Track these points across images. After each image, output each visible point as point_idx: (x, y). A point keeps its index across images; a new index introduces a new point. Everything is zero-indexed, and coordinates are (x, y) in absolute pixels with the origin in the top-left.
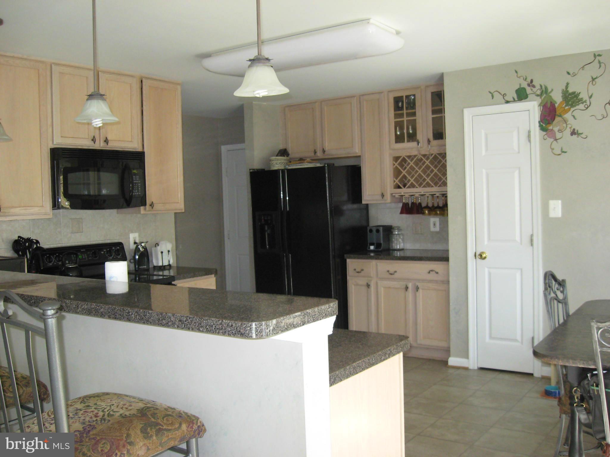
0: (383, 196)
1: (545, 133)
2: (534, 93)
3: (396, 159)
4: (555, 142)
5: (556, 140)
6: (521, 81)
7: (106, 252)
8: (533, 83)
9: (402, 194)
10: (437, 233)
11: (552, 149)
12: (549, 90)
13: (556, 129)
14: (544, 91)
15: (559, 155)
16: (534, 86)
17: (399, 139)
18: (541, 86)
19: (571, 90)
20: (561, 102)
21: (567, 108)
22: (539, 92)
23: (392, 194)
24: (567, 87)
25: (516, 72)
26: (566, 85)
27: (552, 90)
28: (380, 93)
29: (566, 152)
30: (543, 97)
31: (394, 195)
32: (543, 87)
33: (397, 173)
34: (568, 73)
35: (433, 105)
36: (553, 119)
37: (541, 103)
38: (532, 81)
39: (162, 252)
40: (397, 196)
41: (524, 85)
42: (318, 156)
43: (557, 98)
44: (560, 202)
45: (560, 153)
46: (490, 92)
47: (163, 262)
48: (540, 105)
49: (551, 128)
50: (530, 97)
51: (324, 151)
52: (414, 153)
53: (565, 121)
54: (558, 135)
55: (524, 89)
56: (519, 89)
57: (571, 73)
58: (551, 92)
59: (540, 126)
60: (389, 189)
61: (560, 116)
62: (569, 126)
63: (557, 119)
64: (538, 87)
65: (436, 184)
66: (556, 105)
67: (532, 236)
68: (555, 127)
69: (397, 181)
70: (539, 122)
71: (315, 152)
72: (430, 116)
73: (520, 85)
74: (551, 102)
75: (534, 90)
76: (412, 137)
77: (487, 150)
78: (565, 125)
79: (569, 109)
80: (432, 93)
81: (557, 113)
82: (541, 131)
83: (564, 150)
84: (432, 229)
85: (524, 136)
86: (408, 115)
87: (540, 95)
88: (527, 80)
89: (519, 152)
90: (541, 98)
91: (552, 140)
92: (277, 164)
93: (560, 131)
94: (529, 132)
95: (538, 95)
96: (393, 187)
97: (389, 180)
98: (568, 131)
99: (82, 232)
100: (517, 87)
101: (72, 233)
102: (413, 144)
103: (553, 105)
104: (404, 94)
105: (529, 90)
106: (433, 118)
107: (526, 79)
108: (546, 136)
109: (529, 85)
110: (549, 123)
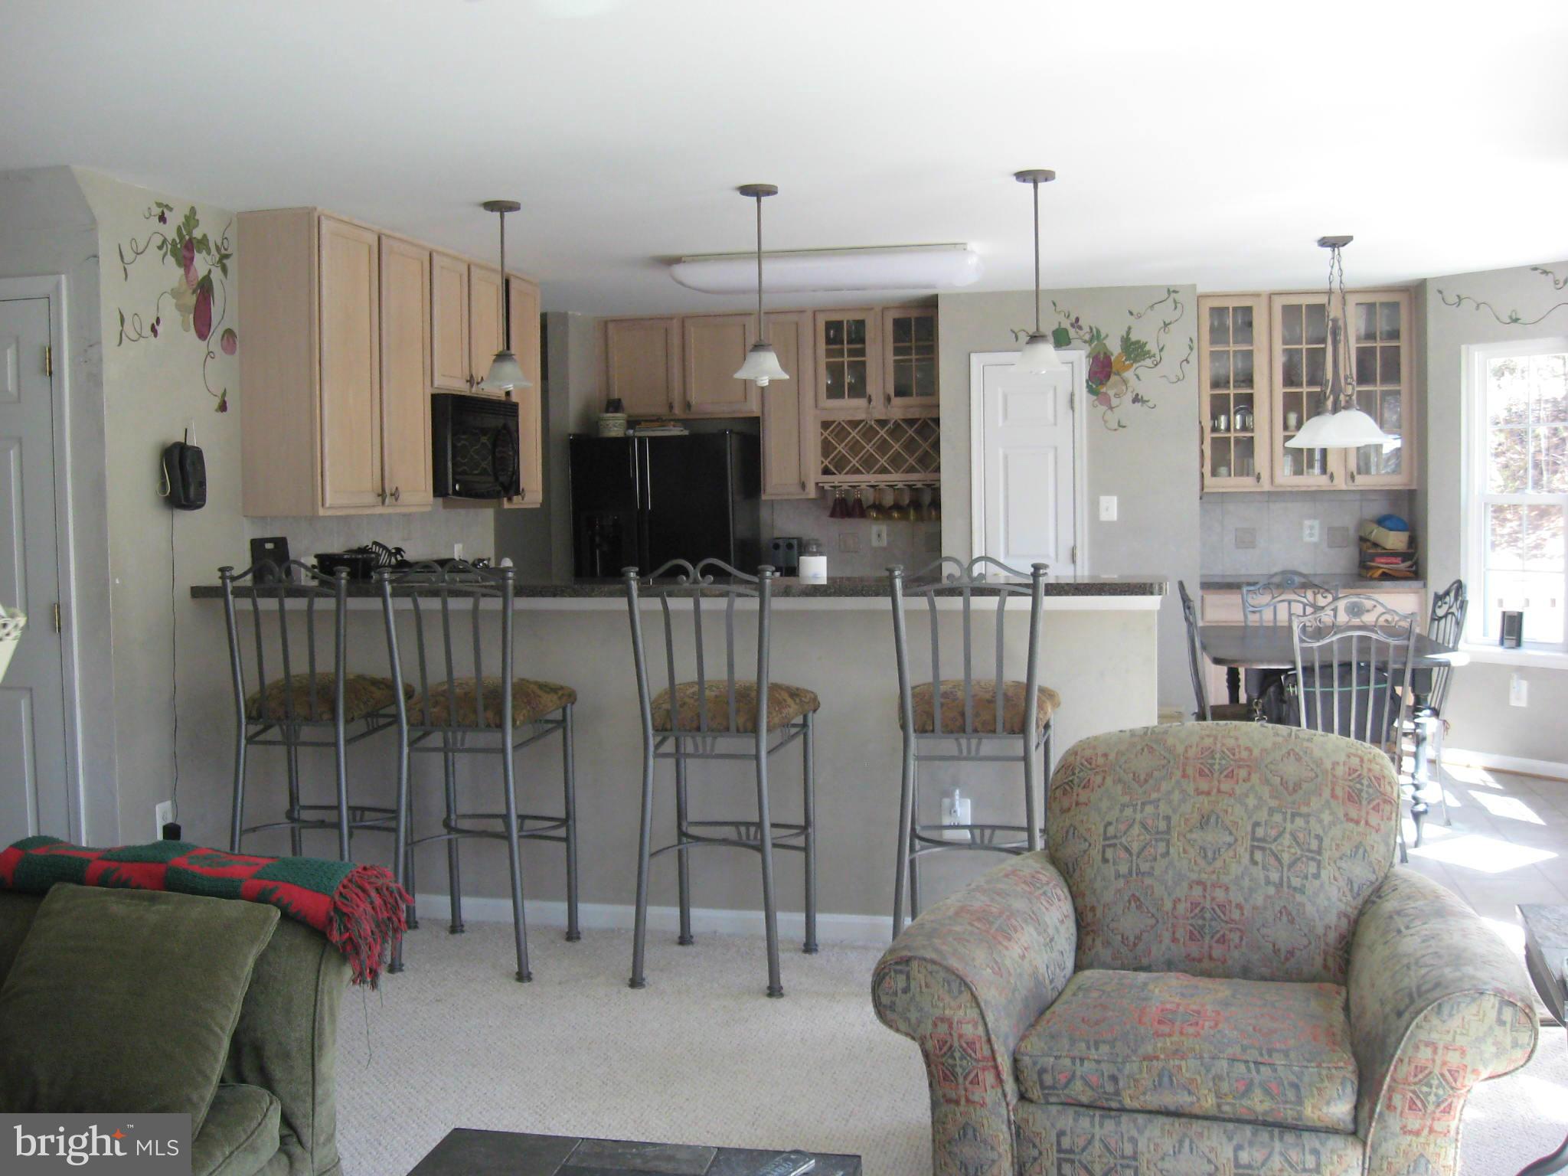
0: (803, 486)
1: (1095, 398)
2: (1080, 338)
3: (826, 425)
4: (1109, 411)
5: (1111, 408)
6: (1061, 318)
8: (1080, 323)
9: (836, 484)
10: (884, 549)
11: (1106, 422)
12: (1103, 336)
13: (1111, 393)
14: (1095, 336)
15: (1115, 430)
16: (1080, 328)
17: (834, 392)
18: (1091, 328)
19: (1134, 337)
20: (1120, 354)
21: (1127, 363)
22: (1087, 337)
23: (817, 484)
24: (1128, 333)
25: (1054, 304)
26: (1126, 329)
27: (1107, 336)
28: (802, 311)
29: (1124, 427)
30: (1093, 345)
31: (821, 485)
32: (1094, 330)
33: (827, 448)
34: (1131, 313)
35: (896, 340)
36: (1108, 377)
37: (1090, 354)
38: (1077, 320)
40: (827, 487)
41: (1066, 324)
42: (675, 414)
43: (1115, 347)
44: (1115, 499)
45: (1116, 426)
46: (1013, 331)
48: (1088, 356)
49: (1104, 390)
50: (1075, 343)
51: (688, 406)
52: (860, 416)
53: (1125, 382)
54: (1114, 402)
55: (1066, 330)
56: (1057, 330)
57: (1135, 313)
58: (1105, 338)
59: (1088, 386)
60: (814, 475)
61: (1118, 374)
62: (1130, 389)
63: (1114, 378)
64: (1086, 329)
65: (897, 468)
66: (1113, 358)
67: (1074, 549)
68: (1110, 389)
69: (826, 462)
70: (1087, 381)
71: (671, 407)
72: (891, 358)
73: (1060, 323)
74: (1105, 353)
75: (1081, 333)
76: (858, 389)
77: (1006, 416)
78: (1124, 388)
79: (1132, 365)
80: (894, 320)
81: (1114, 369)
82: (1090, 395)
83: (1123, 424)
84: (875, 543)
85: (1063, 400)
86: (851, 353)
87: (1090, 342)
88: (1071, 316)
89: (1055, 424)
90: (1090, 345)
91: (1104, 408)
92: (615, 426)
93: (1117, 395)
94: (1072, 395)
95: (1085, 342)
96: (820, 471)
97: (814, 460)
98: (1129, 397)
100: (1056, 326)
102: (861, 402)
103: (1107, 357)
104: (845, 317)
105: (1072, 332)
106: (895, 361)
107: (1069, 316)
108: (1096, 402)
109: (1072, 325)
110: (1102, 383)
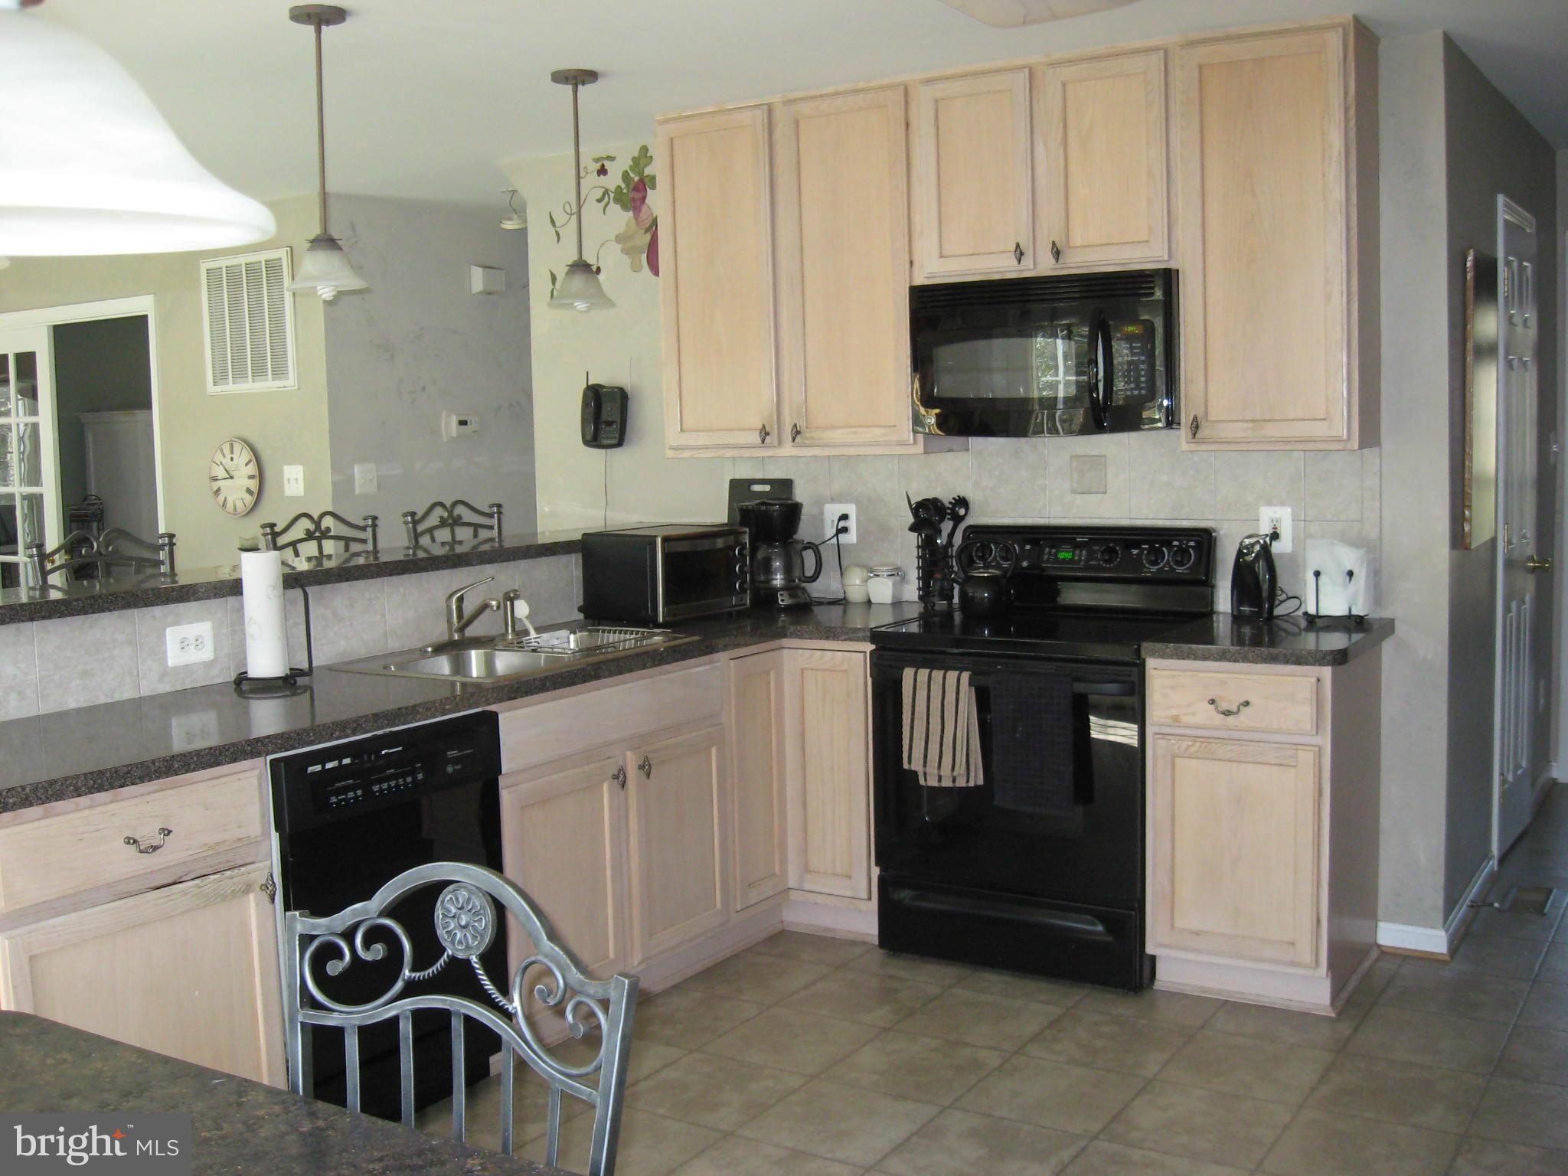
7: (1145, 552)
39: (1317, 574)
47: (1320, 605)
99: (1105, 493)
101: (1074, 492)
